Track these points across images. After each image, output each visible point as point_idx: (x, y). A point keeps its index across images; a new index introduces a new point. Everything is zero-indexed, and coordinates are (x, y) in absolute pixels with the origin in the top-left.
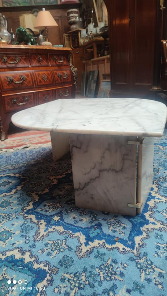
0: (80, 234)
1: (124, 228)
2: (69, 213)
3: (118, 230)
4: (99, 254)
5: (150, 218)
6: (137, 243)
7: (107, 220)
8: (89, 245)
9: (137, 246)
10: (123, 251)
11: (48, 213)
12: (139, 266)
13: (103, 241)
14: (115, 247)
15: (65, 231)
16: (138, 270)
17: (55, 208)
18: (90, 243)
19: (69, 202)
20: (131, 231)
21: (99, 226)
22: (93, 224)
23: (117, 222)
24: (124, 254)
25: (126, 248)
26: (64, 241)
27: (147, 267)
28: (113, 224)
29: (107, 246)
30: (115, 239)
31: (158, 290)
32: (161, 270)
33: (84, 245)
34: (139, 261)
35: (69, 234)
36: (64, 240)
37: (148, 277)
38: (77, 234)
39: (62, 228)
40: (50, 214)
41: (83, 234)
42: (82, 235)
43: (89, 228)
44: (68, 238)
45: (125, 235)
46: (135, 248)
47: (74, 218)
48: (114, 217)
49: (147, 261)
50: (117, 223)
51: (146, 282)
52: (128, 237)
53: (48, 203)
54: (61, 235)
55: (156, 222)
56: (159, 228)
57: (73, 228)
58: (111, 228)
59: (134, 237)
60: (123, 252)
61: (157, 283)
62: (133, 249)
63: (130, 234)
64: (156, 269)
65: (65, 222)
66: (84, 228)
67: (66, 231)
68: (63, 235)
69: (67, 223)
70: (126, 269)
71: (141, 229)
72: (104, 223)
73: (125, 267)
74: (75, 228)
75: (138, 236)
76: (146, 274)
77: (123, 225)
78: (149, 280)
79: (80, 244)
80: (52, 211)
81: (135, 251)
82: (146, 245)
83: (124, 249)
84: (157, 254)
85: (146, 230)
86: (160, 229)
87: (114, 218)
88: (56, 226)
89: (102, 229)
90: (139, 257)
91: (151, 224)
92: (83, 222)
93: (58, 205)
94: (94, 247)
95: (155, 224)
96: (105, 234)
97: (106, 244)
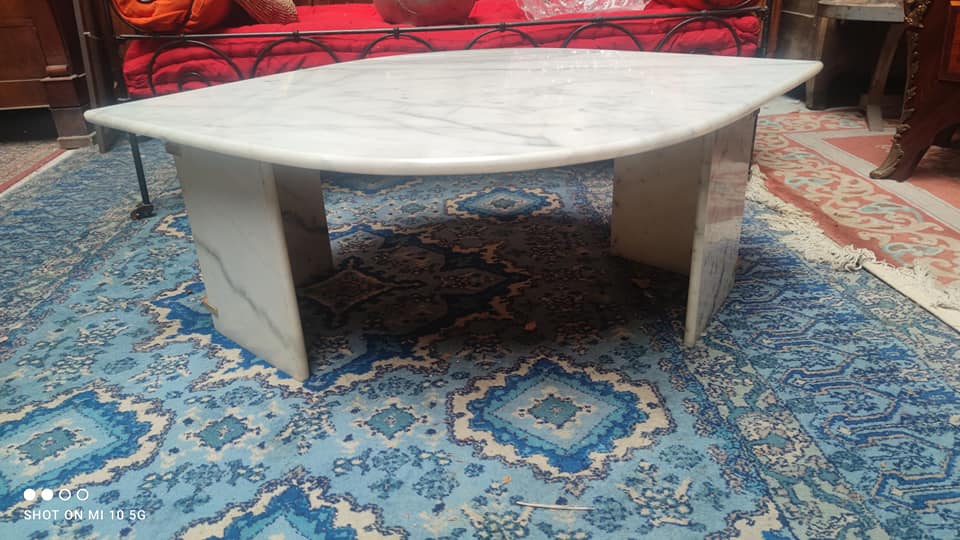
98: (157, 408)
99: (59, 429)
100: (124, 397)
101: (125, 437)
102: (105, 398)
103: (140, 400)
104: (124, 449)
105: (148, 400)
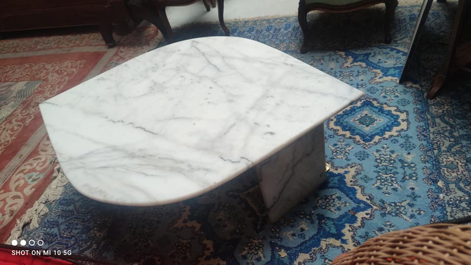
0: (325, 241)
1: (339, 198)
2: (281, 236)
3: (339, 205)
4: (364, 238)
5: (337, 170)
6: (365, 200)
7: (316, 206)
8: (346, 240)
9: (369, 202)
10: (369, 216)
11: (263, 259)
12: (394, 214)
13: (347, 225)
14: (361, 219)
15: (311, 254)
16: (397, 217)
17: (259, 247)
18: (344, 238)
19: (258, 227)
20: (347, 196)
21: (321, 217)
22: (317, 222)
23: (326, 199)
24: (374, 218)
25: (366, 212)
26: (327, 261)
27: (398, 209)
28: (328, 205)
29: (356, 225)
30: (351, 214)
31: (425, 215)
32: (405, 201)
33: (344, 245)
34: (388, 210)
35: (318, 251)
36: (325, 261)
37: (409, 214)
38: (323, 244)
39: (303, 254)
40: (269, 259)
41: (326, 238)
42: (328, 240)
43: (320, 228)
44: (323, 256)
45: (349, 203)
46: (371, 204)
47: (293, 235)
48: (316, 198)
49: (390, 205)
50: (328, 200)
51: (413, 219)
52: (353, 202)
53: (242, 252)
54: (315, 260)
55: (346, 170)
56: (355, 172)
57: (310, 243)
58: (332, 209)
59: (356, 198)
60: (371, 217)
61: (418, 212)
62: (372, 207)
63: (351, 198)
64: (403, 204)
65: (295, 248)
66: (318, 233)
67: (310, 252)
68: (316, 258)
69: (298, 246)
70: (393, 225)
71: (349, 186)
72: (319, 211)
73: (390, 225)
74: (311, 242)
75: (356, 193)
76: (405, 214)
77: (334, 197)
78: (412, 216)
79: (341, 248)
80: (262, 253)
81: (375, 207)
82: (371, 195)
83: (367, 214)
84: (386, 193)
85: (352, 183)
86: (358, 173)
87: (318, 198)
88: (296, 260)
89: (329, 218)
90: (384, 208)
91: (346, 175)
92: (307, 229)
93: (256, 241)
94: (353, 237)
95: (348, 172)
96: (338, 218)
97: (353, 225)
98: (335, 131)
99: (367, 126)
100: (350, 138)
101: (341, 121)
102: (358, 138)
103: (344, 136)
104: (339, 117)
105: (340, 135)
